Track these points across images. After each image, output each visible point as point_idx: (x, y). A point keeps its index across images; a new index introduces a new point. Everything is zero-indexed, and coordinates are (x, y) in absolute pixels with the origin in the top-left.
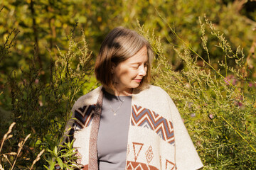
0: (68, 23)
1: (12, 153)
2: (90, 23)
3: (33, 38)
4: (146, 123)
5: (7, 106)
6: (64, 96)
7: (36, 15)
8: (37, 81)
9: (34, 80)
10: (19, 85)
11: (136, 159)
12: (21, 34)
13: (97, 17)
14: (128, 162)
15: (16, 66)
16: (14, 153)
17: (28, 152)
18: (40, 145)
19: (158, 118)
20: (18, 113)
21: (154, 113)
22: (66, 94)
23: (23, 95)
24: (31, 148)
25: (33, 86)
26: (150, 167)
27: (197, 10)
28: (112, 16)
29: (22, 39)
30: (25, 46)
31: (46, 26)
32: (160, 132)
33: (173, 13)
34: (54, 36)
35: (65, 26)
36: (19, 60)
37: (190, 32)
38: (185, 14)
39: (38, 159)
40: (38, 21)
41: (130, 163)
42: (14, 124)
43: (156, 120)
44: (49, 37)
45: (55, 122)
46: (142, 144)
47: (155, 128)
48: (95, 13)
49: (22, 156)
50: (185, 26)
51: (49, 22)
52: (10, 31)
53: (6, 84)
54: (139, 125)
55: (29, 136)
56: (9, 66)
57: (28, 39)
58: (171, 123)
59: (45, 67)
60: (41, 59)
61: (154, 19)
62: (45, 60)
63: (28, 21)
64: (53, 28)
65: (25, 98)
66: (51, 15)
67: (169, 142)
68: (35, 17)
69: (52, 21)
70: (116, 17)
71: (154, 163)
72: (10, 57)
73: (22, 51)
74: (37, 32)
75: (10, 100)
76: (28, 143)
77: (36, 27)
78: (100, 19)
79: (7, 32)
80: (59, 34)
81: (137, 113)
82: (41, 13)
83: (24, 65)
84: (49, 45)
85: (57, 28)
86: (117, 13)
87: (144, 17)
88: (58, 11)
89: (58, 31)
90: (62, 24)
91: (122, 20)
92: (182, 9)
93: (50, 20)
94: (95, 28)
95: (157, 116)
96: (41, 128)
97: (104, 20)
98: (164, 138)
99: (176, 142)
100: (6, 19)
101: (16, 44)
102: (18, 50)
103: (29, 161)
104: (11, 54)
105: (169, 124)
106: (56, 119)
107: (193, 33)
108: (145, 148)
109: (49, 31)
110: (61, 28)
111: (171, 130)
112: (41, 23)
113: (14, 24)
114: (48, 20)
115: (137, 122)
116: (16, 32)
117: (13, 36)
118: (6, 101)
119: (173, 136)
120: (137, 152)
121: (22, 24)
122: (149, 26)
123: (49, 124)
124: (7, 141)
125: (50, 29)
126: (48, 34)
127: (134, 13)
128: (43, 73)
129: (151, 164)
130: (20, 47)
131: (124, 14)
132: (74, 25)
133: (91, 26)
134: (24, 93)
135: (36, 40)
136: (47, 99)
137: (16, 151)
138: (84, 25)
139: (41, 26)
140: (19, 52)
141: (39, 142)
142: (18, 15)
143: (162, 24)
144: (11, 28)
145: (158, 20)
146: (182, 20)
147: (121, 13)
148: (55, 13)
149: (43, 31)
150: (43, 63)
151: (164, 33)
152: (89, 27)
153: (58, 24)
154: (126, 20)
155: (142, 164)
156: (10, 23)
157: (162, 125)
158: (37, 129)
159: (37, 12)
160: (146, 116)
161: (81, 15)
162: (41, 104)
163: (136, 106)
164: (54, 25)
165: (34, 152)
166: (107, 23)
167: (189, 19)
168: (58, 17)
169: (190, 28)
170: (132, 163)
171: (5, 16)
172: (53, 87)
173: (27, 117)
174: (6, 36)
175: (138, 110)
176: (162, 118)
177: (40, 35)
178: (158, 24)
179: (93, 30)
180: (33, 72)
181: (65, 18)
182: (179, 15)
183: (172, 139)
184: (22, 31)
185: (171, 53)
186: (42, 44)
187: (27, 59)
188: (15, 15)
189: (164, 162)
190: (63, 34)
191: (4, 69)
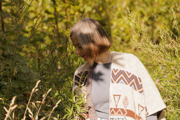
0: (79, 11)
1: (37, 102)
2: (94, 11)
3: (54, 21)
4: (122, 80)
5: (36, 69)
6: (75, 62)
7: (57, 5)
8: (56, 51)
9: (54, 51)
10: (44, 54)
11: (116, 106)
12: (46, 18)
13: (99, 7)
14: (111, 109)
15: (42, 41)
16: (40, 102)
17: (49, 101)
18: (57, 96)
20: (43, 74)
23: (46, 61)
24: (51, 98)
25: (53, 54)
27: (169, 3)
28: (110, 7)
29: (47, 22)
30: (49, 27)
31: (63, 13)
32: (133, 86)
33: (152, 4)
34: (69, 20)
35: (77, 13)
36: (45, 37)
37: (164, 18)
38: (161, 5)
39: (56, 106)
40: (58, 9)
41: (113, 109)
42: (39, 81)
43: (129, 77)
44: (65, 20)
45: (68, 80)
46: (120, 96)
47: (129, 83)
48: (97, 4)
49: (45, 103)
50: (160, 14)
51: (66, 10)
52: (39, 16)
53: (35, 53)
54: (117, 83)
55: (50, 90)
56: (37, 41)
57: (51, 22)
59: (62, 42)
60: (60, 36)
61: (139, 9)
62: (62, 37)
63: (51, 10)
64: (68, 14)
65: (48, 63)
66: (67, 5)
67: (139, 92)
68: (56, 7)
69: (68, 9)
70: (112, 7)
72: (38, 35)
73: (47, 30)
74: (57, 17)
75: (37, 64)
76: (49, 94)
77: (56, 14)
78: (101, 9)
79: (36, 17)
80: (73, 19)
81: (115, 74)
82: (60, 4)
83: (48, 40)
84: (65, 26)
85: (71, 14)
86: (113, 4)
87: (132, 8)
88: (72, 3)
89: (72, 16)
90: (75, 12)
91: (117, 9)
92: (158, 2)
93: (66, 8)
94: (97, 15)
96: (59, 84)
97: (104, 9)
98: (136, 89)
100: (36, 8)
101: (42, 25)
102: (43, 30)
103: (50, 107)
104: (38, 33)
105: (138, 79)
106: (69, 78)
107: (166, 19)
108: (122, 98)
109: (65, 17)
110: (74, 15)
111: (140, 84)
112: (61, 11)
113: (41, 11)
114: (65, 9)
116: (43, 17)
117: (40, 20)
118: (35, 65)
119: (142, 88)
120: (117, 101)
121: (47, 12)
122: (135, 14)
123: (64, 81)
124: (35, 93)
125: (66, 15)
126: (64, 18)
127: (124, 5)
128: (61, 46)
130: (45, 27)
131: (118, 5)
132: (83, 13)
133: (95, 14)
134: (48, 59)
135: (57, 23)
136: (63, 64)
137: (41, 101)
138: (90, 13)
139: (60, 13)
140: (45, 31)
141: (57, 94)
142: (44, 5)
143: (145, 13)
144: (40, 14)
145: (142, 9)
146: (158, 10)
147: (116, 4)
148: (70, 4)
149: (61, 16)
150: (61, 39)
151: (146, 19)
152: (93, 14)
153: (72, 12)
154: (119, 9)
155: (121, 109)
156: (38, 11)
157: (134, 80)
158: (56, 85)
159: (57, 3)
160: (122, 75)
161: (88, 6)
162: (59, 68)
163: (114, 69)
164: (69, 12)
165: (53, 100)
166: (106, 11)
167: (163, 9)
168: (72, 7)
169: (164, 16)
170: (114, 109)
171: (36, 6)
172: (67, 55)
173: (48, 76)
174: (36, 19)
177: (59, 19)
178: (141, 13)
179: (96, 16)
180: (53, 45)
181: (77, 7)
182: (156, 6)
184: (47, 16)
185: (151, 33)
186: (61, 25)
187: (50, 36)
188: (42, 6)
189: (137, 106)
190: (76, 19)
191: (34, 43)
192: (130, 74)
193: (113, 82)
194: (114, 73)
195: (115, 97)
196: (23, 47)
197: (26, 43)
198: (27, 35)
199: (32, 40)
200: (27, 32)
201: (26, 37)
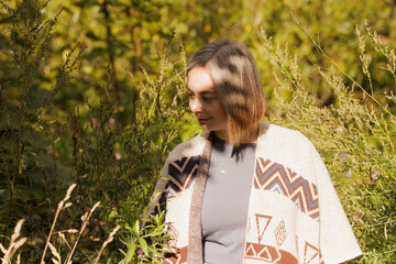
0: (160, 33)
1: (70, 231)
2: (193, 33)
3: (107, 56)
4: (277, 185)
5: (67, 159)
6: (152, 144)
7: (112, 21)
8: (112, 121)
9: (107, 120)
10: (85, 127)
11: (260, 240)
12: (88, 50)
13: (204, 25)
14: (248, 244)
15: (81, 99)
16: (75, 231)
17: (97, 229)
18: (115, 219)
19: (294, 179)
20: (82, 170)
21: (289, 170)
22: (155, 141)
23: (90, 142)
24: (102, 223)
25: (106, 128)
26: (281, 251)
27: (355, 14)
28: (226, 24)
29: (90, 57)
30: (95, 68)
31: (127, 38)
32: (298, 200)
33: (318, 18)
34: (139, 53)
35: (156, 38)
36: (86, 89)
37: (344, 48)
38: (338, 20)
39: (110, 240)
40: (115, 30)
41: (251, 246)
42: (74, 185)
43: (292, 181)
44: (130, 54)
45: (139, 183)
46: (270, 218)
47: (291, 193)
48: (200, 19)
49: (89, 235)
50: (337, 38)
51: (132, 32)
52: (73, 45)
53: (65, 125)
54: (266, 188)
55: (97, 205)
56: (70, 98)
57: (98, 58)
58: (314, 186)
59: (124, 100)
60: (119, 87)
61: (290, 28)
62: (125, 90)
63: (99, 30)
64: (137, 41)
65: (94, 146)
66: (134, 21)
67: (311, 216)
68: (111, 25)
69: (136, 30)
70: (233, 24)
71: (288, 247)
72: (72, 86)
73: (91, 75)
74: (112, 47)
75: (71, 149)
76: (97, 214)
77: (112, 39)
78: (208, 28)
79: (68, 47)
80: (147, 51)
81: (264, 170)
82: (119, 18)
83: (93, 97)
84: (131, 67)
85: (143, 41)
86: (234, 19)
87: (276, 25)
88: (144, 15)
89: (144, 45)
90: (152, 35)
91: (242, 29)
92: (333, 13)
93: (133, 28)
94: (200, 41)
95: (293, 175)
96: (118, 192)
97: (215, 29)
98: (303, 210)
99: (322, 217)
100: (67, 28)
101: (81, 65)
102: (83, 74)
103: (98, 243)
104: (73, 81)
105: (311, 187)
106: (141, 179)
107: (349, 49)
108: (274, 223)
109: (131, 46)
110: (149, 41)
111: (314, 197)
112: (121, 33)
113: (78, 34)
114: (130, 29)
115: (262, 183)
116: (82, 46)
117: (76, 53)
118: (66, 151)
119: (317, 207)
121: (91, 35)
122: (283, 38)
123: (130, 187)
124: (64, 212)
125: (133, 42)
126: (129, 49)
127: (260, 18)
128: (122, 109)
129: (282, 248)
130: (88, 69)
131: (245, 20)
132: (169, 37)
133: (195, 39)
134: (93, 139)
135: (112, 60)
136: (127, 148)
137: (79, 228)
138: (184, 37)
139: (120, 38)
140: (86, 78)
141: (113, 214)
142: (85, 21)
143: (303, 36)
144: (75, 40)
145: (296, 29)
146: (333, 30)
147: (240, 18)
148: (140, 18)
149: (122, 45)
150: (122, 95)
151: (306, 49)
152: (192, 40)
153: (145, 35)
154: (248, 29)
155: (269, 247)
156: (72, 34)
157: (301, 189)
158: (111, 194)
159: (113, 16)
160: (277, 174)
161: (180, 21)
162: (118, 157)
163: (261, 159)
164: (139, 36)
165: (106, 228)
166: (219, 33)
167: (343, 29)
168: (145, 24)
169: (345, 42)
170: (254, 245)
171: (66, 24)
172: (135, 130)
173: (96, 176)
174: (66, 52)
175: (264, 165)
176: (301, 178)
177: (118, 51)
178: (296, 36)
179: (198, 44)
180: (105, 107)
181: (155, 25)
182: (328, 22)
183: (315, 211)
184: (90, 45)
185: (317, 80)
186: (121, 65)
187: (98, 88)
188: (80, 22)
189: (302, 245)
190: (153, 49)
191: (62, 103)
192: (295, 174)
193: (257, 186)
194: (261, 166)
195: (260, 219)
196: (40, 113)
197: (45, 103)
198: (48, 87)
199: (58, 96)
200: (48, 80)
201: (45, 91)
